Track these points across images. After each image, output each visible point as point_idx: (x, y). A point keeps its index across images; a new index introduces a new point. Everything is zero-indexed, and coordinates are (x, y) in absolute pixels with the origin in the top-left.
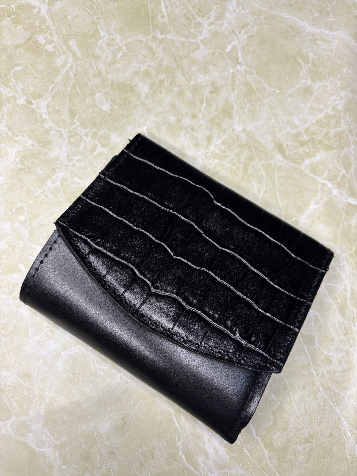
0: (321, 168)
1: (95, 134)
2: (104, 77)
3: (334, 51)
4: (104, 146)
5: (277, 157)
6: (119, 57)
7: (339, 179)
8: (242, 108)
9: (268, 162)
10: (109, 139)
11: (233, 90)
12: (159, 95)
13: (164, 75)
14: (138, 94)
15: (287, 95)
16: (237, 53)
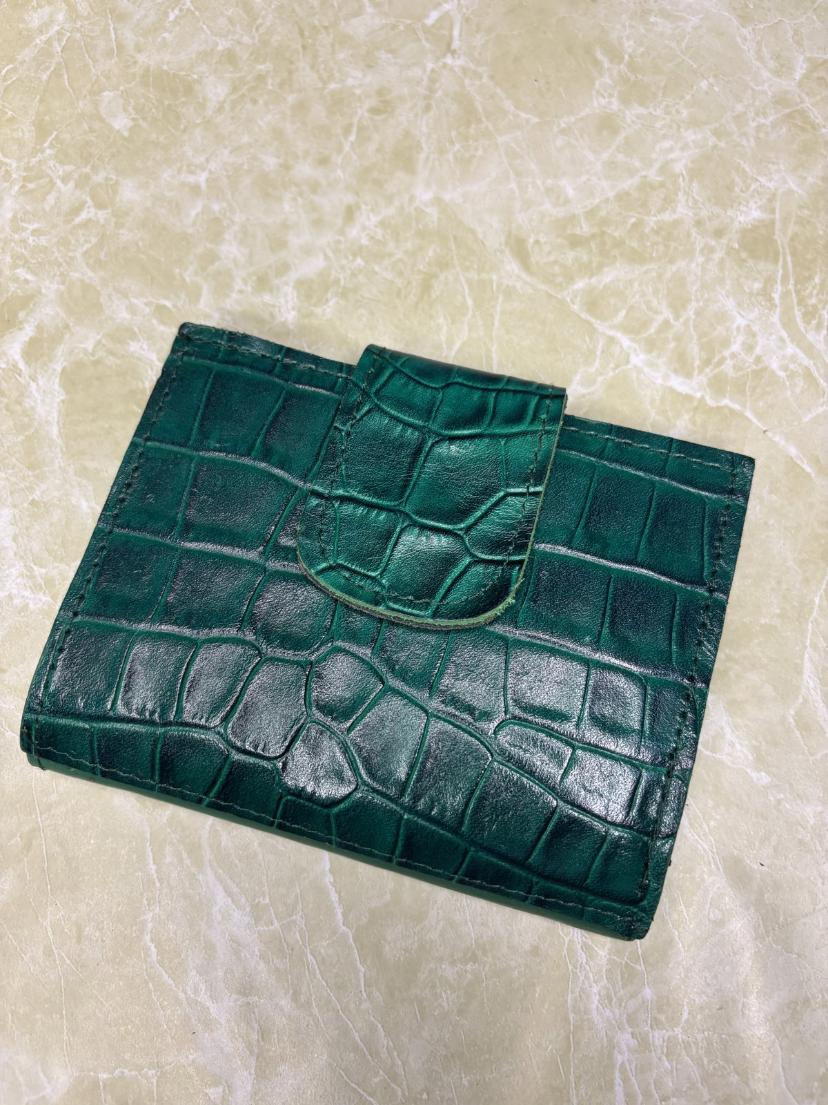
0: (612, 301)
1: (87, 177)
2: (129, 58)
3: (686, 41)
4: (100, 206)
5: (508, 268)
6: (172, 17)
7: (652, 330)
8: (442, 152)
9: (484, 276)
10: (115, 192)
11: (428, 108)
12: (249, 106)
13: (268, 64)
14: (201, 100)
15: (555, 129)
16: (451, 29)
